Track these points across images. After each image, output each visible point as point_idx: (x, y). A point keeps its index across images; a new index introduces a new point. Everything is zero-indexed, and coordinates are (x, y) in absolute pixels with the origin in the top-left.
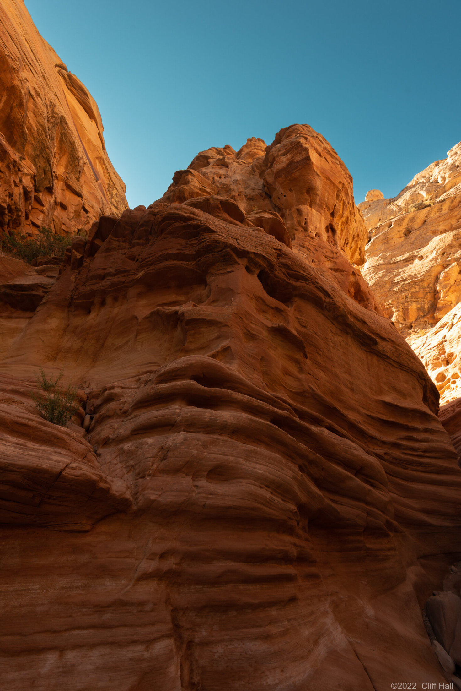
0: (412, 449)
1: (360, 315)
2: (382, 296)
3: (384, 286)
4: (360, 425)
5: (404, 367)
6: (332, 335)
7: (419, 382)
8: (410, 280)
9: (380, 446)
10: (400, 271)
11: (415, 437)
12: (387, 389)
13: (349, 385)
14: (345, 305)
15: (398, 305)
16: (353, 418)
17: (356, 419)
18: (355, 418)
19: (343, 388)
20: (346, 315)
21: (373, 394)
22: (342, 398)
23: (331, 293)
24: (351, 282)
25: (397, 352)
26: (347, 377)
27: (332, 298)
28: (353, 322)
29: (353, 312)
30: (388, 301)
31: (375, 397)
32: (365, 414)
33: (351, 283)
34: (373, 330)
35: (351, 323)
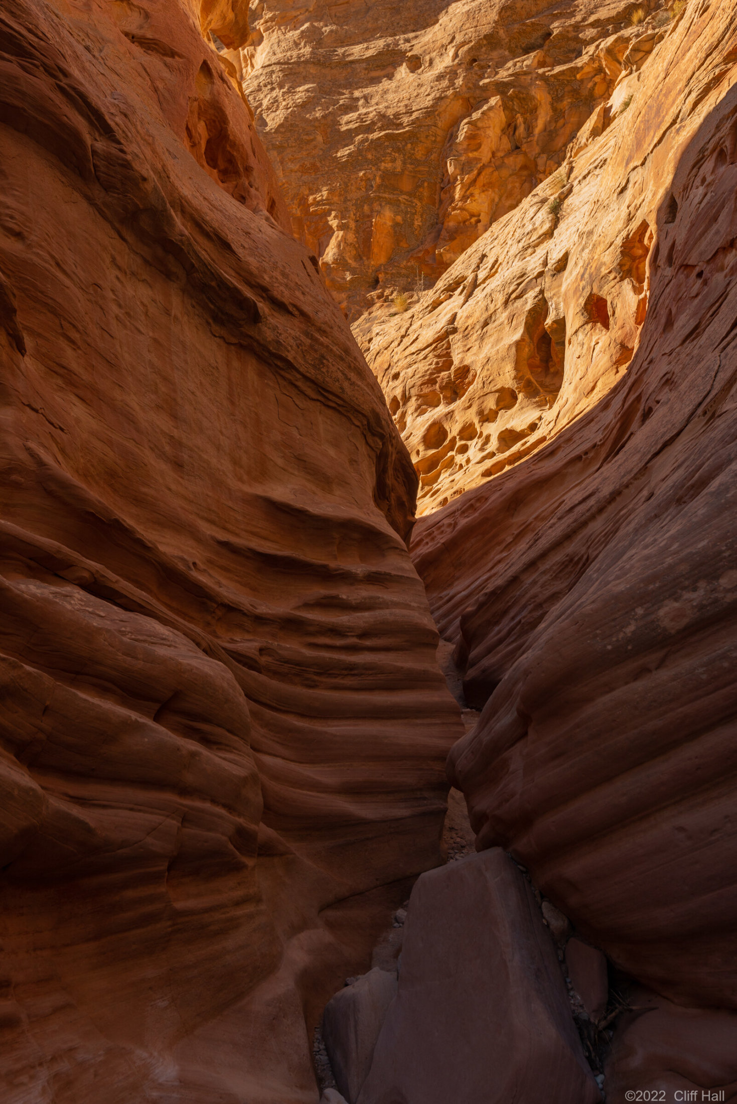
0: (334, 631)
1: (213, 218)
2: (304, 170)
3: (312, 137)
4: (194, 574)
5: (331, 397)
6: (117, 278)
7: (367, 443)
8: (381, 129)
9: (248, 632)
10: (357, 94)
11: (344, 597)
12: (280, 462)
13: (167, 448)
14: (163, 175)
15: (346, 209)
16: (177, 553)
17: (185, 557)
18: (180, 554)
19: (150, 458)
20: (165, 210)
21: (240, 480)
22: (144, 490)
23: (115, 121)
24: (196, 100)
25: (316, 351)
26: (163, 422)
27: (119, 143)
28: (188, 239)
29: (188, 202)
30: (318, 190)
31: (247, 489)
32: (213, 538)
33: (196, 104)
34: (251, 274)
35: (181, 241)
